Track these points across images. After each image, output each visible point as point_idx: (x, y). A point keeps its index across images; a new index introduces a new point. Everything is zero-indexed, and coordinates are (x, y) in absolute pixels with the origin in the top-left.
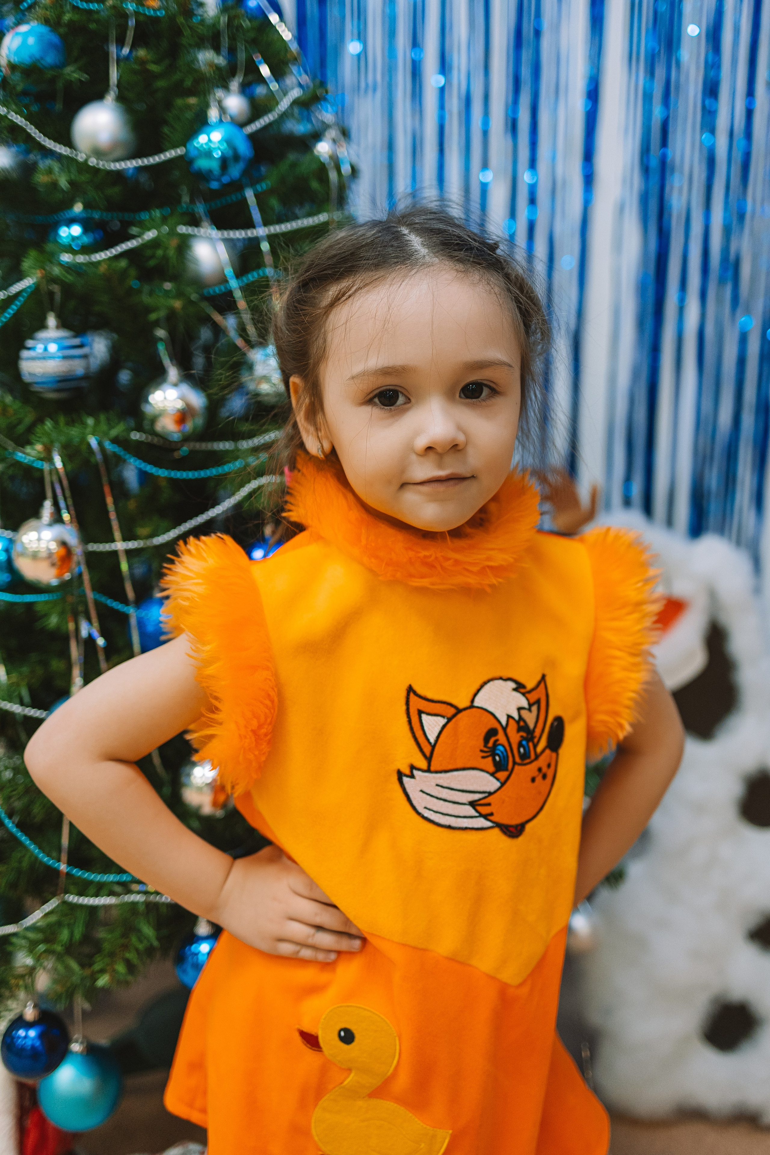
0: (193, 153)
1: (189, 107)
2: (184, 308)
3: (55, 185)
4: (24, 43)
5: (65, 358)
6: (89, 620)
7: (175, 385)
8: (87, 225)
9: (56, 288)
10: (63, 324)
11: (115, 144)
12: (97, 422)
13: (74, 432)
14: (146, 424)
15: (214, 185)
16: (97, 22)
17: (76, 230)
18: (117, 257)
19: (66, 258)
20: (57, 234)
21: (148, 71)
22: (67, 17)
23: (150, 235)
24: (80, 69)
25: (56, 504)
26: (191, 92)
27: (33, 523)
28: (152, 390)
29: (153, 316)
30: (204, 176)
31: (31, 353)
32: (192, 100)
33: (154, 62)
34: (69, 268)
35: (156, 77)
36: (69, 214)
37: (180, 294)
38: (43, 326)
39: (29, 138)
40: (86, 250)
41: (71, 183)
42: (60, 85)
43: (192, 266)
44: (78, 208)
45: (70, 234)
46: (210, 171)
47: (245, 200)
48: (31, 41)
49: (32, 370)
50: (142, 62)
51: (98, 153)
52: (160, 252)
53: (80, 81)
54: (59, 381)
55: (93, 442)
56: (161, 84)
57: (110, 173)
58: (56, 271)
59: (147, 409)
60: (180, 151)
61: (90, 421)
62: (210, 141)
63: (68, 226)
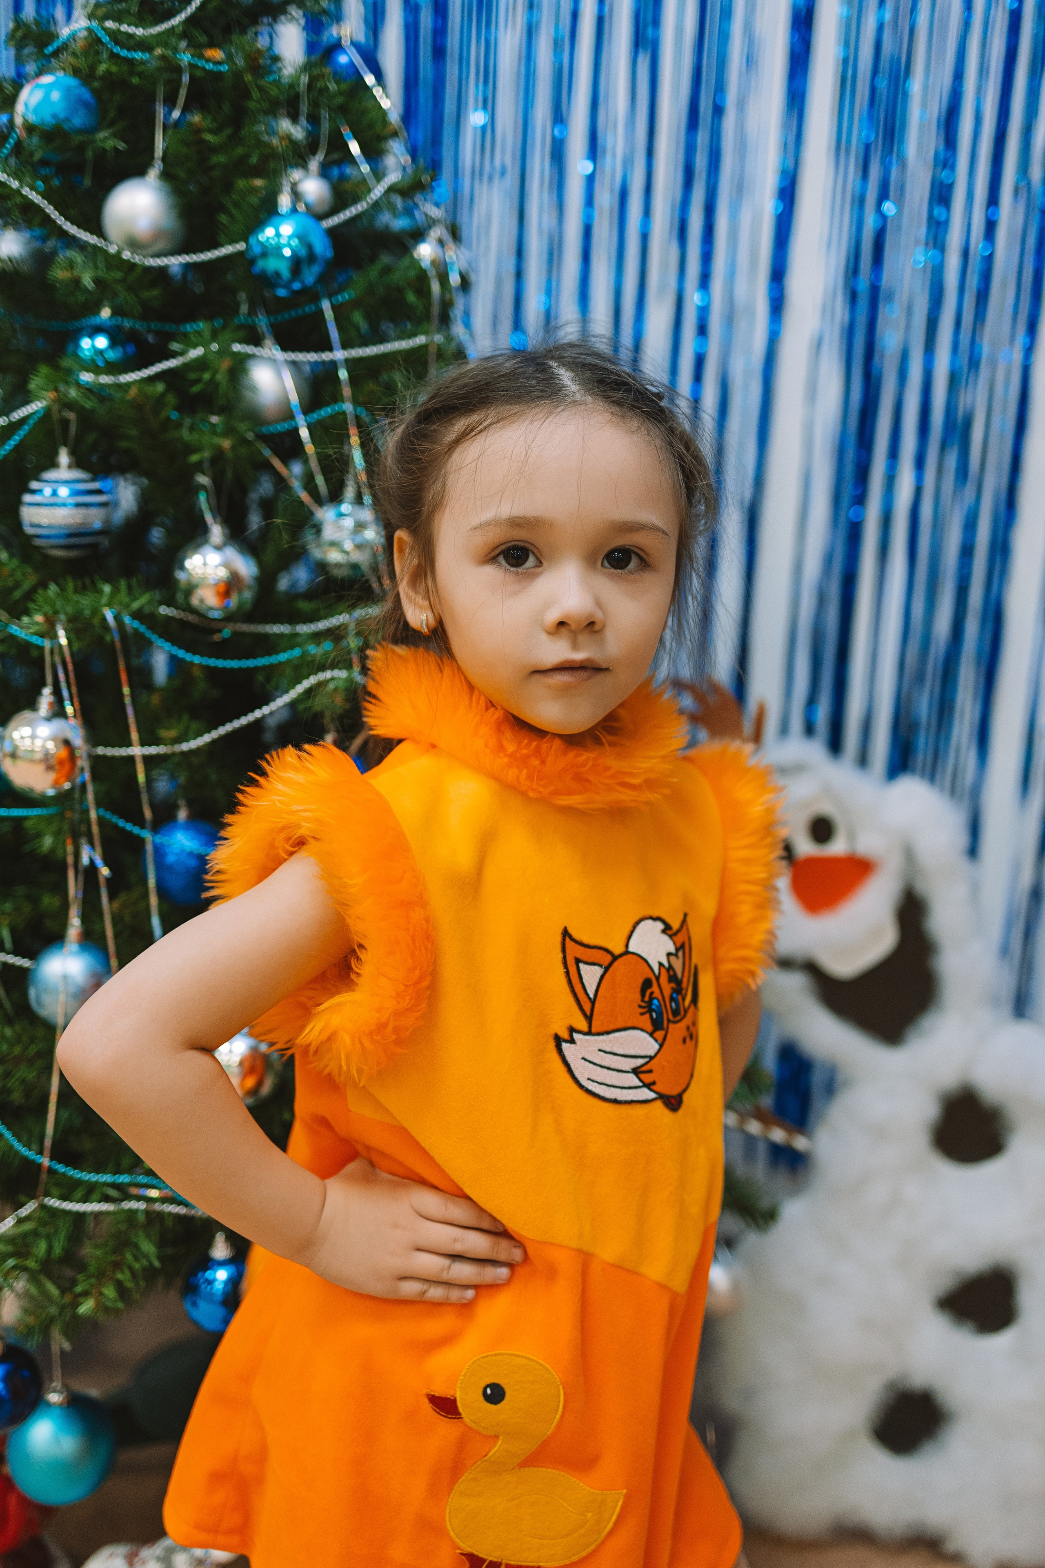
0: (257, 250)
1: (253, 190)
2: (233, 448)
3: (77, 282)
4: (47, 97)
5: (78, 505)
6: (91, 843)
7: (218, 548)
8: (116, 337)
9: (71, 416)
10: (78, 462)
11: (158, 234)
12: (116, 590)
13: (86, 602)
14: (180, 597)
15: (282, 292)
16: (141, 75)
17: (102, 342)
18: (151, 379)
19: (86, 377)
20: (77, 345)
21: (202, 141)
22: (102, 68)
23: (196, 353)
24: (115, 135)
25: (57, 692)
26: (257, 172)
27: (27, 714)
28: (189, 553)
29: (194, 458)
30: (269, 281)
31: (36, 498)
32: (258, 182)
33: (212, 132)
34: (89, 390)
35: (215, 150)
36: (95, 321)
37: (229, 431)
38: (53, 464)
39: (47, 220)
40: (113, 368)
41: (97, 281)
42: (89, 154)
43: (248, 394)
44: (106, 313)
45: (93, 346)
46: (277, 274)
47: (320, 313)
48: (56, 96)
49: (36, 520)
50: (197, 131)
51: (134, 244)
52: (207, 376)
53: (116, 149)
54: (70, 535)
55: (109, 615)
56: (220, 158)
57: (148, 269)
58: (73, 393)
59: (181, 576)
60: (241, 246)
61: (107, 589)
62: (278, 235)
63: (91, 336)
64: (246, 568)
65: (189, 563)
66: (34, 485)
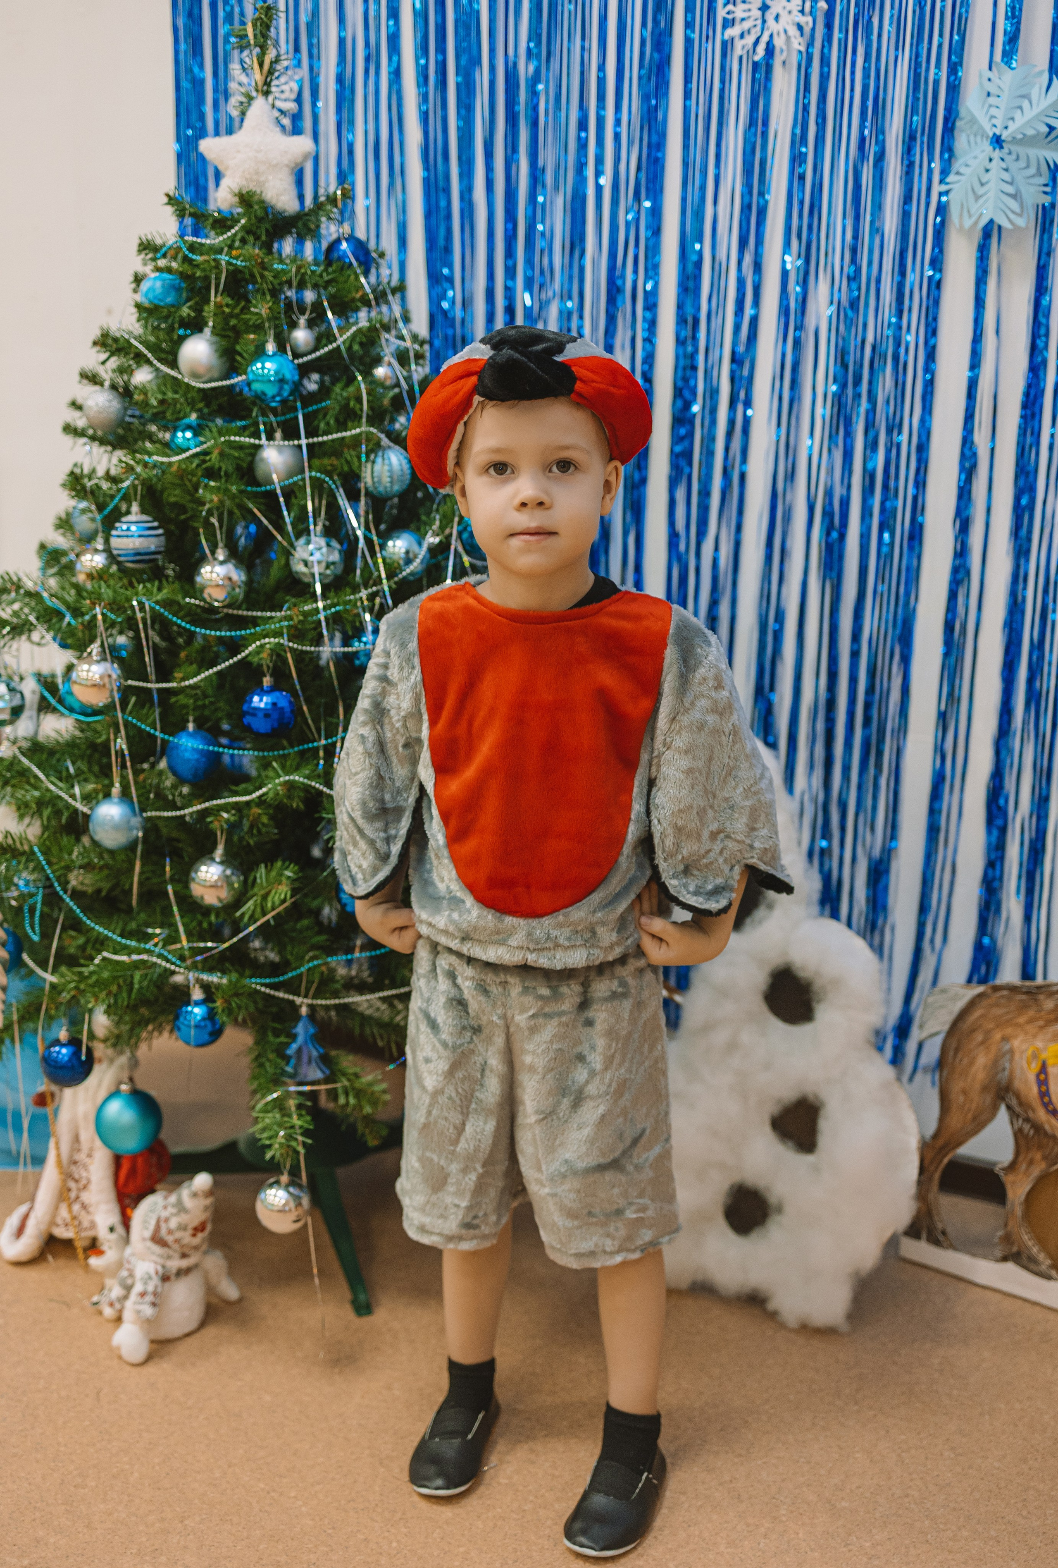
0: (253, 379)
1: (250, 341)
5: (140, 536)
6: (121, 736)
7: (222, 563)
10: (143, 511)
11: (210, 369)
14: (198, 595)
15: (274, 403)
16: (202, 271)
17: (189, 433)
20: (173, 437)
21: (223, 312)
24: (189, 308)
25: (102, 646)
28: (202, 566)
29: (208, 507)
30: (260, 398)
32: (254, 336)
33: (230, 307)
35: (230, 317)
36: (186, 421)
38: (129, 512)
44: (193, 416)
46: (267, 392)
48: (158, 284)
49: (120, 545)
51: (195, 376)
53: (189, 318)
54: (137, 555)
55: (135, 603)
59: (198, 579)
62: (263, 368)
63: (183, 431)
64: (238, 576)
65: (203, 571)
66: (117, 525)
